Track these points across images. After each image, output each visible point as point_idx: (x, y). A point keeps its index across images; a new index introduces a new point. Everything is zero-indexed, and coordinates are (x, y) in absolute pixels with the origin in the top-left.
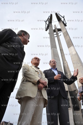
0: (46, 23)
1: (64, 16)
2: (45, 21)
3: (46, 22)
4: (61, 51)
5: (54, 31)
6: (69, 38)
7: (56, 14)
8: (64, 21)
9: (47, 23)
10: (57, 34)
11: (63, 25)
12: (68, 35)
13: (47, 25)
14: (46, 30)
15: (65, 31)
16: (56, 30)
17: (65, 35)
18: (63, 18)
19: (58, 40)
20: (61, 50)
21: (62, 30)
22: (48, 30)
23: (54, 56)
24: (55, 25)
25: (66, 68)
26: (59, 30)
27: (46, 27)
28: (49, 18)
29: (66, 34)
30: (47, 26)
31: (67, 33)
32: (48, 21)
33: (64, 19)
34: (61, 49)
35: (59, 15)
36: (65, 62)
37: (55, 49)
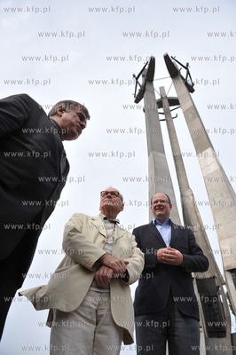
0: (137, 82)
1: (188, 64)
2: (134, 76)
3: (137, 79)
4: (175, 161)
5: (160, 104)
6: (201, 126)
7: (166, 58)
8: (189, 78)
9: (141, 80)
10: (167, 113)
11: (185, 89)
12: (199, 116)
13: (139, 88)
14: (137, 101)
15: (189, 104)
16: (166, 102)
17: (190, 115)
18: (186, 68)
19: (169, 130)
20: (178, 159)
21: (180, 102)
22: (142, 101)
23: (156, 175)
24: (162, 89)
25: (189, 210)
26: (174, 102)
27: (138, 91)
28: (147, 67)
29: (193, 115)
30: (140, 90)
31: (194, 112)
32: (143, 76)
33: (188, 73)
34: (177, 154)
35: (173, 61)
36: (187, 193)
37: (160, 154)
